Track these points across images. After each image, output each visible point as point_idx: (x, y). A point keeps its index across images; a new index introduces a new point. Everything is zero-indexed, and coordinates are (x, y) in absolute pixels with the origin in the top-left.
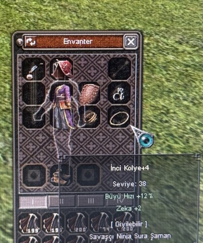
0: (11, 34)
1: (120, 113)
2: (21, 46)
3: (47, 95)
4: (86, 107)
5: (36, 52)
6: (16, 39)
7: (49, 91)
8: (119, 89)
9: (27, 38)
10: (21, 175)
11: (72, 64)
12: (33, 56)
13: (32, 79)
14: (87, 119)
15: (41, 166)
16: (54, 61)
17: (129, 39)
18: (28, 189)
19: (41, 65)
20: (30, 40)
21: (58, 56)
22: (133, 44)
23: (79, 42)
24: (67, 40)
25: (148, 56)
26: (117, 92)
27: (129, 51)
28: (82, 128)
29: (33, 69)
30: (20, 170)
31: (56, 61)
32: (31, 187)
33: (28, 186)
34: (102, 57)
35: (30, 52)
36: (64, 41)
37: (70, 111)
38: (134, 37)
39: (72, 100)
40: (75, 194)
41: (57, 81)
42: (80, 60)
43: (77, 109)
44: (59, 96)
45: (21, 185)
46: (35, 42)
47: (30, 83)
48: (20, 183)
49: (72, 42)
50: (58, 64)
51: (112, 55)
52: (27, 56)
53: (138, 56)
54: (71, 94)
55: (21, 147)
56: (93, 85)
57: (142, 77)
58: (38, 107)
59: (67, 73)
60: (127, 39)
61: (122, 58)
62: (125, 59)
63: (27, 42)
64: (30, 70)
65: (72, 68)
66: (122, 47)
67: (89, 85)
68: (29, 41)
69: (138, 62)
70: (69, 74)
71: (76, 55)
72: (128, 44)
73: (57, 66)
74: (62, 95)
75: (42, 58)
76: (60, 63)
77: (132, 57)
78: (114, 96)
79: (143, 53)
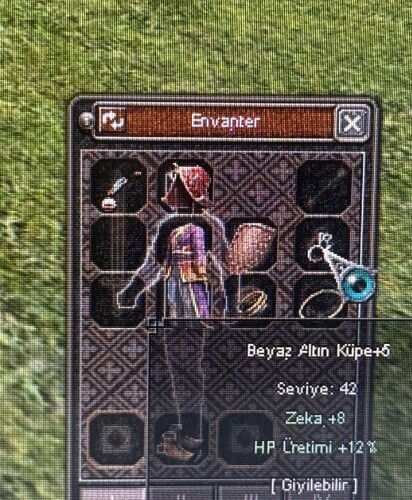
0: (67, 102)
1: (323, 294)
2: (90, 131)
3: (150, 249)
4: (244, 277)
5: (126, 144)
6: (77, 113)
7: (154, 240)
8: (322, 236)
9: (104, 112)
10: (84, 436)
11: (211, 176)
12: (117, 154)
13: (114, 210)
14: (245, 306)
15: (133, 415)
16: (168, 166)
17: (347, 118)
18: (101, 472)
19: (137, 176)
20: (112, 115)
21: (177, 155)
22: (358, 129)
23: (227, 122)
24: (200, 118)
25: (393, 157)
26: (316, 243)
27: (348, 146)
28: (232, 326)
29: (117, 186)
30: (84, 426)
31: (173, 168)
32: (111, 467)
33: (102, 463)
34: (283, 158)
35: (111, 144)
36: (194, 120)
37: (204, 286)
38: (359, 113)
39: (209, 260)
40: (212, 484)
41: (176, 214)
42: (230, 164)
43: (222, 283)
44: (179, 252)
45: (84, 461)
46: (122, 120)
47: (109, 218)
48: (84, 455)
49: (211, 121)
50: (178, 176)
51: (306, 153)
52: (103, 153)
53: (369, 158)
54: (208, 245)
55: (86, 371)
56: (259, 224)
57: (378, 209)
58: (128, 276)
59: (199, 196)
60: (342, 117)
61: (331, 162)
62: (338, 163)
63: (105, 121)
64: (111, 187)
65: (211, 185)
66: (332, 136)
67: (250, 224)
68: (108, 119)
69: (369, 173)
70: (202, 197)
71: (219, 154)
72: (346, 129)
73: (174, 179)
74: (184, 248)
75: (140, 158)
76: (182, 171)
77: (355, 161)
78: (310, 252)
79: (380, 152)
